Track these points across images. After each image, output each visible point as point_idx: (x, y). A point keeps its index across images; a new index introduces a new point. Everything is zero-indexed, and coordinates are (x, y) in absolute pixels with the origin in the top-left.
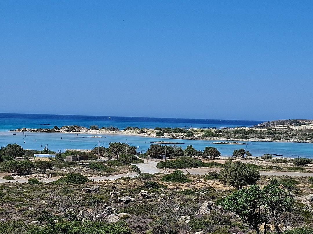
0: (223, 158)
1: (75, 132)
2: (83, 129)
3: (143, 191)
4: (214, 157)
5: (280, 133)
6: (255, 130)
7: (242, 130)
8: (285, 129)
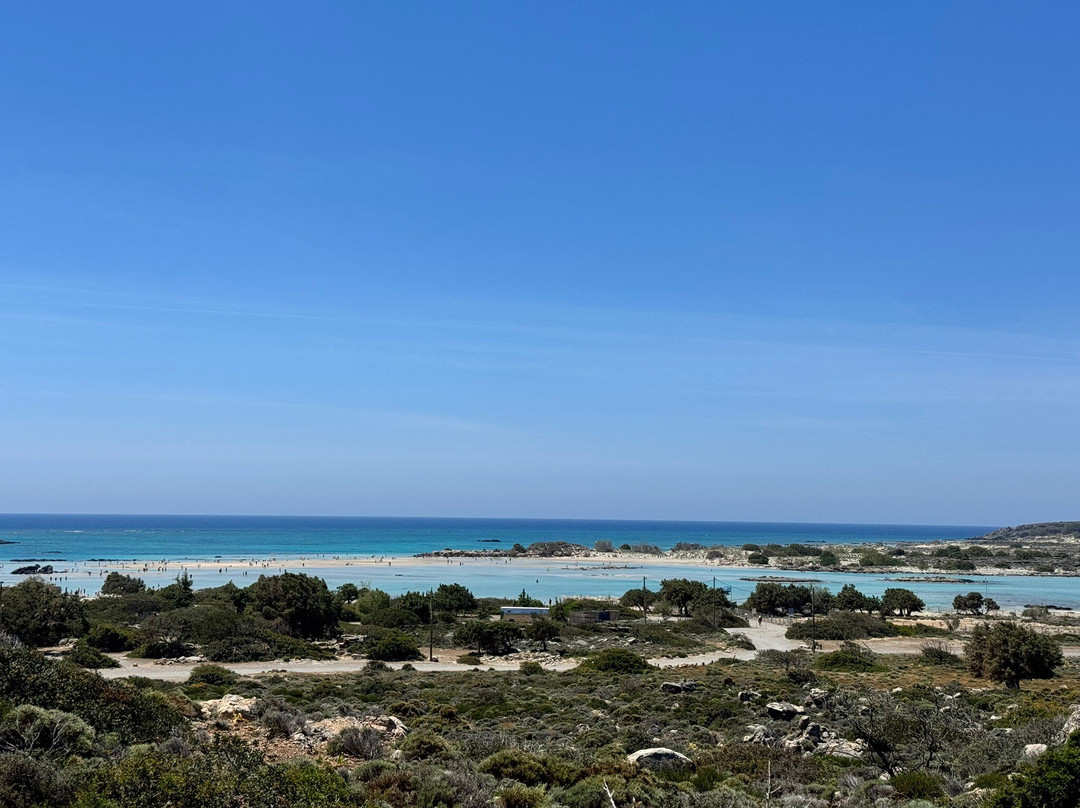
0: (930, 614)
1: (561, 556)
2: (578, 550)
3: (817, 690)
4: (909, 613)
5: (1048, 555)
6: (985, 549)
7: (952, 548)
8: (1054, 544)
